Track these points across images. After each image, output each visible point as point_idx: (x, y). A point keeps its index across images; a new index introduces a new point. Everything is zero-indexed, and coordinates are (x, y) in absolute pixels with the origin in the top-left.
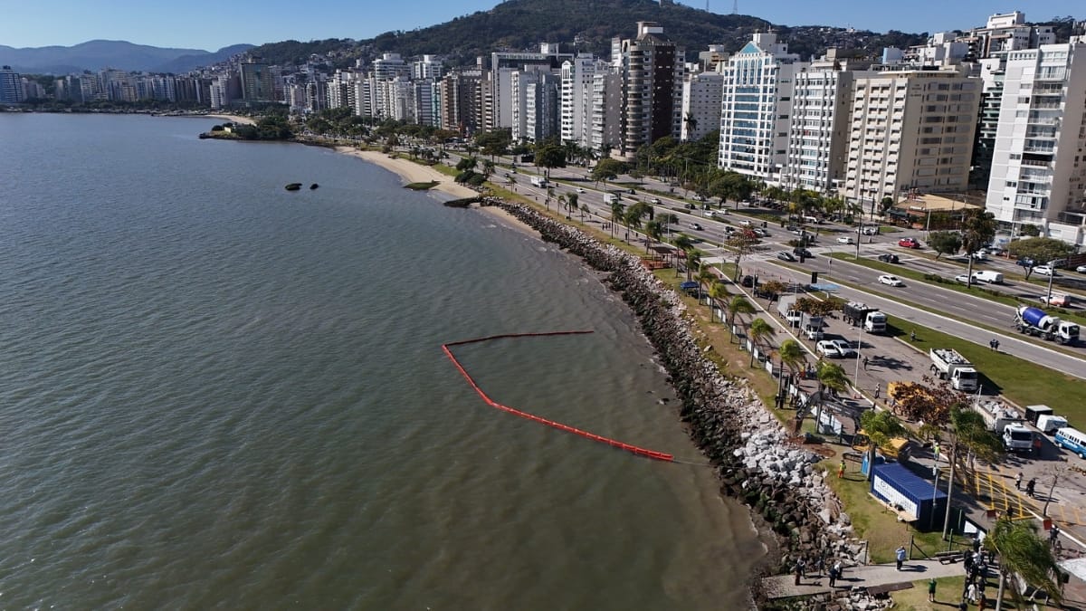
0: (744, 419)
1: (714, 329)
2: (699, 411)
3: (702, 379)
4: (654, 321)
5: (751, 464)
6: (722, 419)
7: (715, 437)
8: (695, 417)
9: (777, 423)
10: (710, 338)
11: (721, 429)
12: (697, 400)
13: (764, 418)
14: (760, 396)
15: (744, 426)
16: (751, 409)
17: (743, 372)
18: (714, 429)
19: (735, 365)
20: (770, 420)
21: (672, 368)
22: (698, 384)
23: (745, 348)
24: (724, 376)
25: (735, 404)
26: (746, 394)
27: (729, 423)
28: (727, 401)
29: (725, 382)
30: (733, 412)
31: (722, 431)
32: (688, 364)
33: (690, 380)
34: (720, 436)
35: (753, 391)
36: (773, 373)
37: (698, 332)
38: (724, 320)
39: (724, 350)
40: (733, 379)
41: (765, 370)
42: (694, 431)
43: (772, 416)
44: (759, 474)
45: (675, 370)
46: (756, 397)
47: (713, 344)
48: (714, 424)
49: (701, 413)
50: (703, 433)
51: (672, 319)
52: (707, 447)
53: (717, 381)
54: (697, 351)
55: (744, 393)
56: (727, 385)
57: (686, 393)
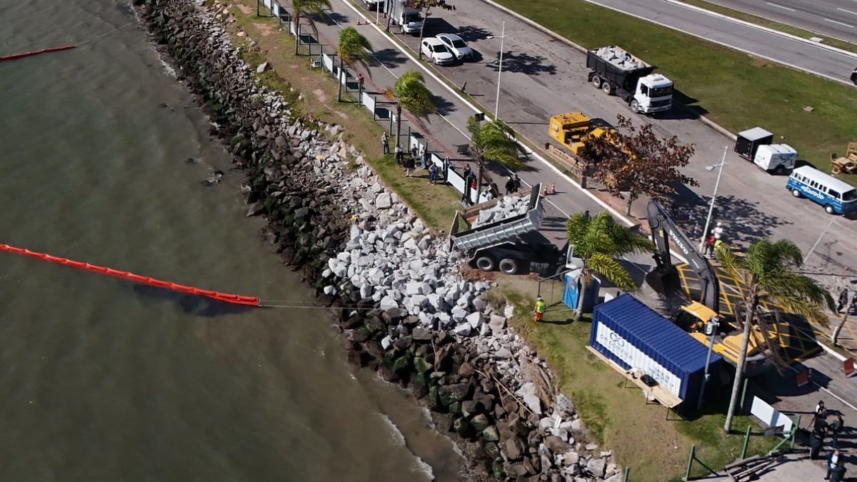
0: (351, 203)
1: (264, 29)
2: (277, 193)
3: (267, 128)
4: (167, 18)
5: (388, 303)
6: (317, 206)
7: (315, 246)
8: (274, 206)
9: (406, 210)
10: (263, 47)
11: (322, 231)
12: (269, 172)
13: (383, 200)
14: (367, 159)
15: (354, 217)
16: (358, 182)
17: (328, 113)
18: (310, 228)
19: (312, 99)
20: (392, 204)
21: (216, 108)
22: (263, 138)
23: (321, 65)
24: (301, 121)
25: (329, 175)
26: (343, 153)
27: (329, 214)
28: (317, 170)
29: (306, 133)
30: (332, 191)
31: (325, 235)
32: (239, 99)
33: (249, 131)
34: (321, 244)
35: (352, 149)
36: (376, 110)
37: (241, 34)
38: (276, 11)
39: (290, 69)
40: (315, 125)
41: (359, 104)
42: (277, 234)
43: (395, 196)
44: (402, 318)
45: (219, 113)
46: (359, 160)
47: (270, 60)
48: (306, 218)
49: (282, 196)
50: (292, 237)
51: (192, 11)
52: (305, 267)
53: (291, 130)
54: (248, 71)
55: (339, 152)
56: (309, 139)
57: (248, 157)
